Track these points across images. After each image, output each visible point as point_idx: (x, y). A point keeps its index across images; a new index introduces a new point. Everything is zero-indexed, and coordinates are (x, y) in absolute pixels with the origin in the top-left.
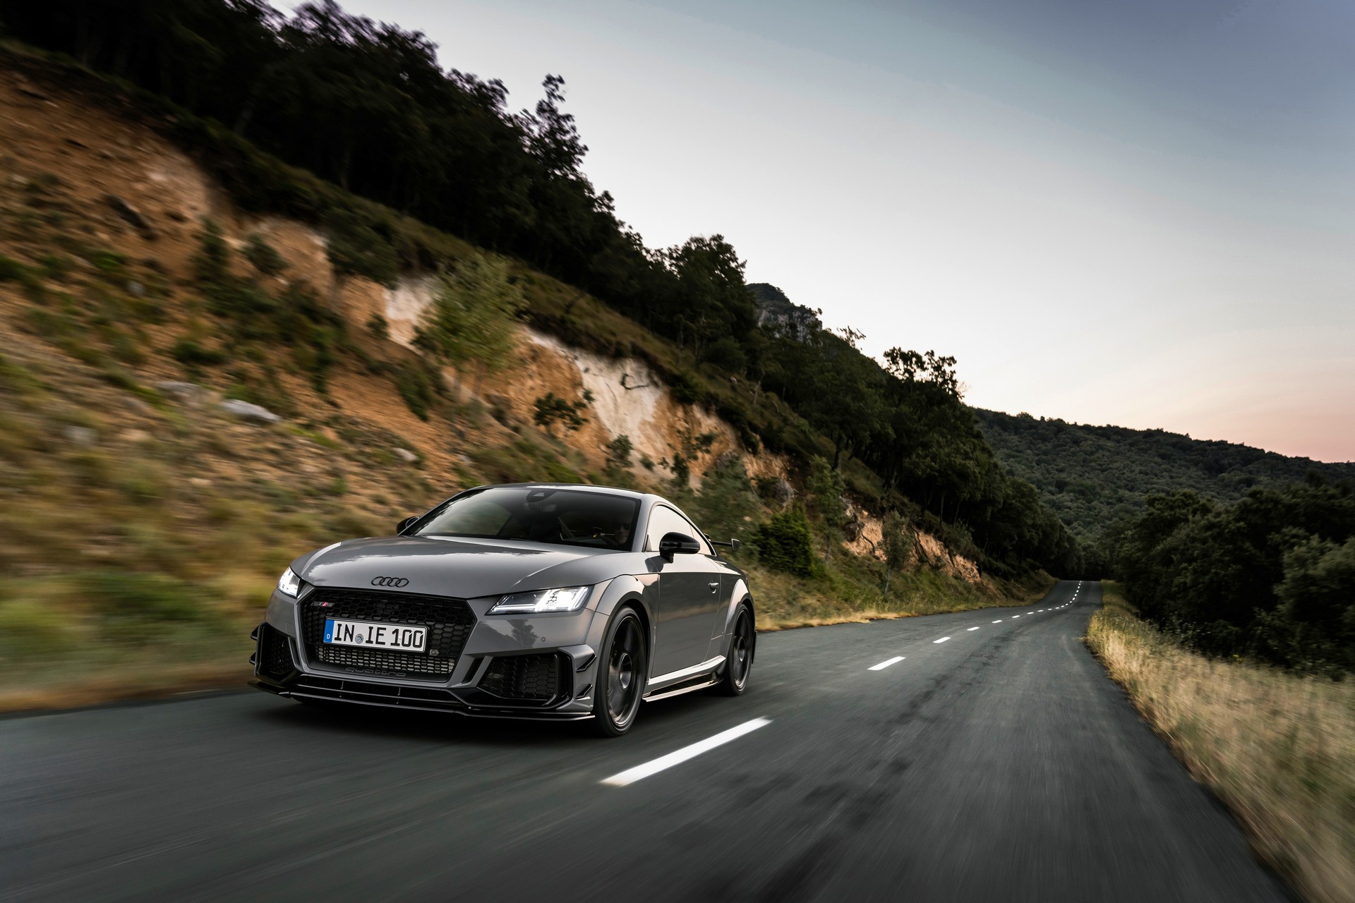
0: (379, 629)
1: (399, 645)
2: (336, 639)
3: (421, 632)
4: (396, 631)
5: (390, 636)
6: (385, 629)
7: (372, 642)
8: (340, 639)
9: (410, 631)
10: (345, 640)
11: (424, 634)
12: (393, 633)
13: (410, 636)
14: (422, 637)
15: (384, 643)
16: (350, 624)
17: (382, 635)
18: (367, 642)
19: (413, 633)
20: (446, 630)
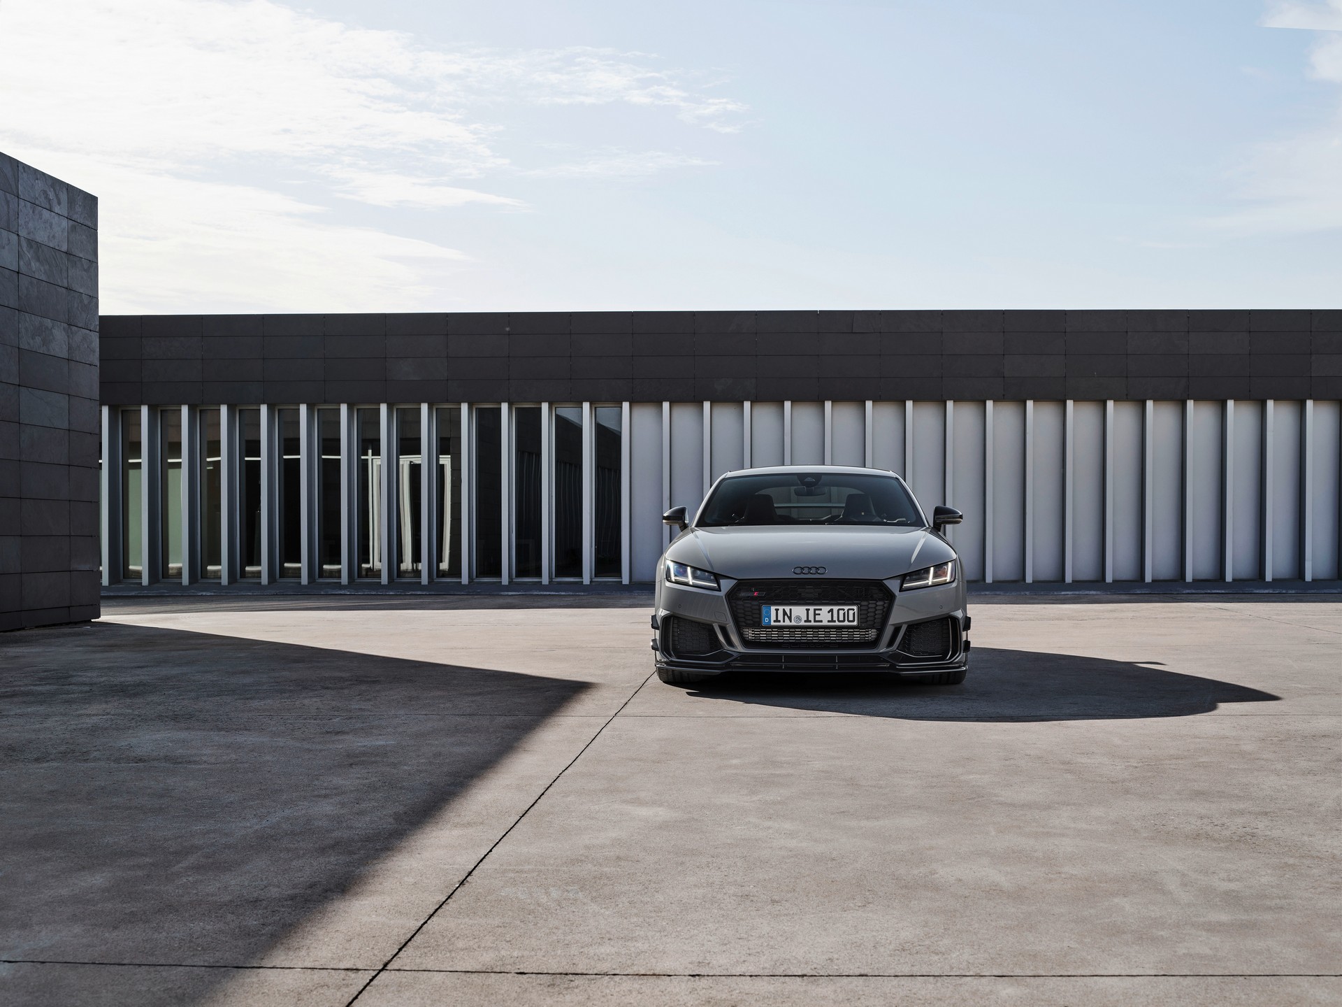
0: (815, 610)
1: (835, 621)
2: (774, 621)
3: (853, 610)
4: (831, 611)
5: (825, 615)
6: (821, 610)
7: (810, 621)
8: (780, 621)
9: (844, 610)
10: (784, 622)
11: (856, 610)
12: (829, 612)
13: (844, 614)
14: (854, 614)
15: (821, 621)
16: (787, 609)
17: (819, 614)
18: (805, 621)
19: (846, 611)
20: (870, 606)
